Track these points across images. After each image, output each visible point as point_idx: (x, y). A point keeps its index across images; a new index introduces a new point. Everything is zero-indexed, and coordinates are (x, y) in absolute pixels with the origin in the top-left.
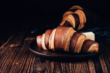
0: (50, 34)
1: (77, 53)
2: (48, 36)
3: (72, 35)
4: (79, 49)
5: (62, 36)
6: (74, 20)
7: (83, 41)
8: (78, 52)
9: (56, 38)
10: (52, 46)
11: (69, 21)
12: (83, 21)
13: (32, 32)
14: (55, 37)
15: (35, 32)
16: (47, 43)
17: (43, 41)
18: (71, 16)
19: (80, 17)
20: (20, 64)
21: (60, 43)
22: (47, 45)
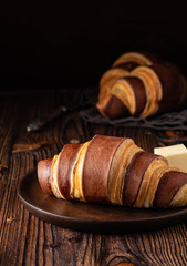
0: (72, 158)
1: (143, 209)
2: (67, 163)
3: (129, 161)
4: (148, 198)
5: (104, 166)
6: (132, 93)
7: (160, 175)
8: (147, 205)
9: (87, 170)
10: (78, 192)
11: (119, 95)
12: (154, 94)
13: (29, 129)
14: (84, 166)
15: (35, 128)
16: (64, 182)
17: (55, 176)
18: (125, 82)
19: (146, 85)
20: (17, 221)
21: (98, 183)
22: (65, 188)
